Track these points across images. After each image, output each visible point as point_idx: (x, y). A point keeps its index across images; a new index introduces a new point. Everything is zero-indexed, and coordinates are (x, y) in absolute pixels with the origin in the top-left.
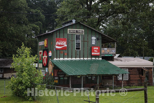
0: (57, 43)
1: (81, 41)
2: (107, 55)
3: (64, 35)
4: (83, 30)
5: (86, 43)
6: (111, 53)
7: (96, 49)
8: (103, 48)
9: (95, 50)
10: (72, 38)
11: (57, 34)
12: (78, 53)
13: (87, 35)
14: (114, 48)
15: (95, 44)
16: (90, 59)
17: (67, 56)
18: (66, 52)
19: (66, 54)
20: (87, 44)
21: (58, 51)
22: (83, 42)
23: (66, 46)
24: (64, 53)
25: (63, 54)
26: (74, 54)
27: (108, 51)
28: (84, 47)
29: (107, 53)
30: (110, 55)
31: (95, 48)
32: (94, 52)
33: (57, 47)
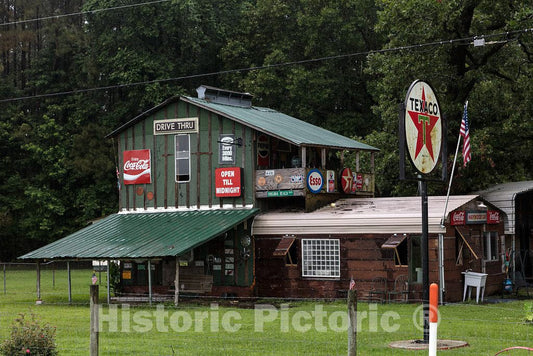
0: (128, 165)
1: (192, 154)
2: (275, 194)
3: (144, 140)
4: (196, 119)
5: (205, 159)
6: (290, 185)
7: (227, 178)
8: (262, 172)
9: (225, 178)
10: (166, 148)
11: (126, 138)
12: (183, 191)
13: (207, 133)
14: (301, 166)
15: (230, 159)
16: (217, 207)
17: (153, 202)
18: (150, 190)
19: (150, 196)
20: (207, 161)
21: (131, 189)
22: (196, 157)
23: (149, 171)
24: (144, 192)
25: (142, 197)
26: (171, 196)
27: (279, 179)
28: (199, 171)
29: (275, 187)
30: (285, 194)
31: (224, 174)
32: (222, 185)
33: (127, 177)
